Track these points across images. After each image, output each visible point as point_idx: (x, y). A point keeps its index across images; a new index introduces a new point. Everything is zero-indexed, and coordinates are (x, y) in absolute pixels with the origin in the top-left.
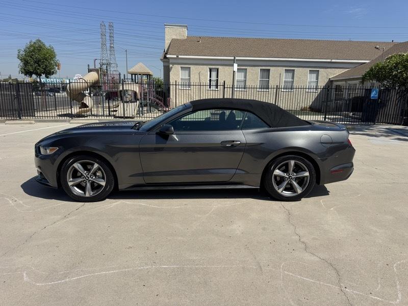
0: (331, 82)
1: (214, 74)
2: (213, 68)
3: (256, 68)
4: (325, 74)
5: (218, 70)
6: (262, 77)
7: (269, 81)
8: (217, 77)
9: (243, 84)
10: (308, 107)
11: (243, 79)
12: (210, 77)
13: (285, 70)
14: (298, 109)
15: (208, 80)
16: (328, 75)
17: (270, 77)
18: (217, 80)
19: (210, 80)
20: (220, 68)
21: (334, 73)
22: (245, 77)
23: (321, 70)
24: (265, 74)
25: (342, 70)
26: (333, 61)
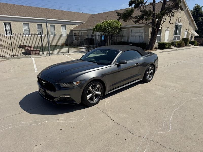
0: (71, 31)
1: (8, 26)
2: (6, 23)
3: (34, 23)
4: (69, 27)
5: (10, 24)
6: (38, 28)
7: (42, 30)
8: (11, 28)
9: (28, 32)
10: (64, 43)
11: (27, 29)
12: (6, 28)
13: (50, 25)
14: (60, 45)
15: (5, 29)
16: (70, 28)
17: (43, 29)
18: (11, 30)
19: (6, 30)
20: (12, 22)
21: (73, 27)
22: (29, 28)
23: (67, 26)
24: (40, 27)
25: (75, 25)
26: (71, 21)
